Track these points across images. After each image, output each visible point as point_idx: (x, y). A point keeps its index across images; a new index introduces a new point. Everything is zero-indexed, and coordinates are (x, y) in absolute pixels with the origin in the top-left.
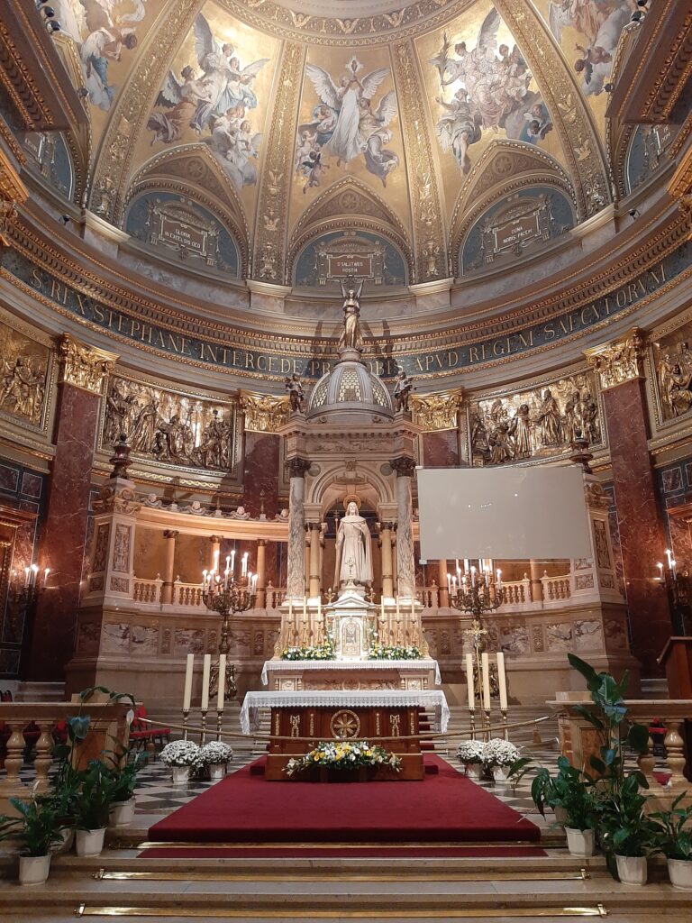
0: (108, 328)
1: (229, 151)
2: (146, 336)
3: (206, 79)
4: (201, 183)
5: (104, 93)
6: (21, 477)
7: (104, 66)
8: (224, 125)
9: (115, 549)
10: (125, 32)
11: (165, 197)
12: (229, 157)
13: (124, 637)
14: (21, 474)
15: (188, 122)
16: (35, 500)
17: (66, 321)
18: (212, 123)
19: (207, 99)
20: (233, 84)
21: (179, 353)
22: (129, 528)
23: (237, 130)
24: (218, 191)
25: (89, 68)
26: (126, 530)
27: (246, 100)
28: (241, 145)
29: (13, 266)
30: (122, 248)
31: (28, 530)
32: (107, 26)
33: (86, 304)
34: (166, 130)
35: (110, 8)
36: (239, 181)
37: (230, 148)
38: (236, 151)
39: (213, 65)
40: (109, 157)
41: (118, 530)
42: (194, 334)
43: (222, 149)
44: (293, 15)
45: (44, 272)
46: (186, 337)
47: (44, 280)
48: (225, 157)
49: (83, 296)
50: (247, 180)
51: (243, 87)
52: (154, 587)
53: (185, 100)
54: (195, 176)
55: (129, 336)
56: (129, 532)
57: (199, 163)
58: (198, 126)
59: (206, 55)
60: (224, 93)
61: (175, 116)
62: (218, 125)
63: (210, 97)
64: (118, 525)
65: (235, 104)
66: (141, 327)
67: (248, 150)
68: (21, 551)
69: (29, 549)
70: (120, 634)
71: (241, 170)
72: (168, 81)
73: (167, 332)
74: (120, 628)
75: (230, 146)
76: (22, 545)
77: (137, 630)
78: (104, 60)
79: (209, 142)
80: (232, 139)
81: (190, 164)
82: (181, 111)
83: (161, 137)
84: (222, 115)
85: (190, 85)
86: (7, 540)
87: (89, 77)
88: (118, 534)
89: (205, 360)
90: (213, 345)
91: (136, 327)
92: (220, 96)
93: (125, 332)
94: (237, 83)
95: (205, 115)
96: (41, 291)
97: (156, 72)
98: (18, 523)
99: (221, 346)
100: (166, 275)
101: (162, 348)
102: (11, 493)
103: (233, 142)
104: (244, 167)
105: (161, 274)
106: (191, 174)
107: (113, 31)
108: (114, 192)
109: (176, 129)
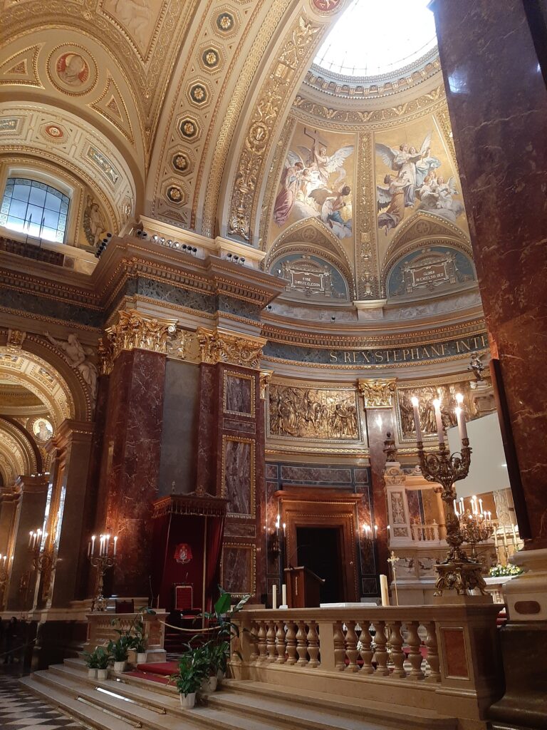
0: (387, 363)
1: (438, 203)
2: (415, 356)
3: (401, 174)
4: (430, 234)
5: (346, 228)
6: (353, 473)
7: (338, 215)
8: (426, 190)
9: (393, 509)
10: (340, 190)
11: (409, 258)
12: (439, 206)
13: (411, 566)
14: (352, 471)
15: (403, 206)
16: (365, 484)
17: (357, 372)
18: (418, 194)
19: (408, 184)
20: (418, 163)
21: (441, 356)
22: (401, 493)
23: (436, 187)
24: (443, 231)
25: (330, 223)
26: (399, 495)
27: (432, 166)
28: (443, 194)
29: (317, 358)
30: (384, 309)
31: (365, 504)
32: (328, 195)
33: (369, 355)
34: (392, 220)
35: (325, 185)
36: (452, 216)
37: (437, 201)
38: (442, 199)
39: (400, 163)
40: (363, 260)
41: (392, 496)
42: (448, 339)
43: (432, 205)
44: (429, 96)
45: (337, 351)
46: (444, 343)
47: (338, 356)
48: (436, 208)
49: (366, 351)
50: (457, 212)
51: (426, 160)
52: (432, 529)
53: (394, 195)
54: (425, 232)
55: (403, 361)
56: (401, 496)
57: (423, 223)
58: (410, 203)
59: (393, 161)
60: (417, 172)
61: (393, 209)
62: (423, 193)
63: (409, 181)
64: (392, 493)
65: (427, 173)
66: (410, 351)
67: (449, 193)
68: (363, 517)
69: (368, 515)
70: (407, 564)
71: (450, 208)
72: (378, 193)
73: (428, 346)
74: (406, 561)
75: (436, 199)
76: (363, 513)
77: (424, 561)
78: (336, 212)
79: (421, 207)
80: (436, 194)
81: (417, 227)
82: (395, 203)
83: (390, 226)
84: (422, 185)
85: (393, 185)
86: (351, 512)
87: (332, 227)
88: (393, 499)
89: (461, 352)
90: (464, 339)
91: (406, 353)
92: (415, 176)
93: (400, 359)
94: (421, 161)
95: (412, 193)
96: (338, 363)
97: (369, 193)
98: (354, 501)
99: (471, 337)
100: (421, 308)
101: (428, 358)
102: (348, 484)
103: (437, 195)
104: (452, 206)
105: (417, 310)
106: (421, 232)
107: (333, 195)
108: (372, 280)
109: (398, 215)
